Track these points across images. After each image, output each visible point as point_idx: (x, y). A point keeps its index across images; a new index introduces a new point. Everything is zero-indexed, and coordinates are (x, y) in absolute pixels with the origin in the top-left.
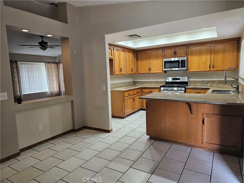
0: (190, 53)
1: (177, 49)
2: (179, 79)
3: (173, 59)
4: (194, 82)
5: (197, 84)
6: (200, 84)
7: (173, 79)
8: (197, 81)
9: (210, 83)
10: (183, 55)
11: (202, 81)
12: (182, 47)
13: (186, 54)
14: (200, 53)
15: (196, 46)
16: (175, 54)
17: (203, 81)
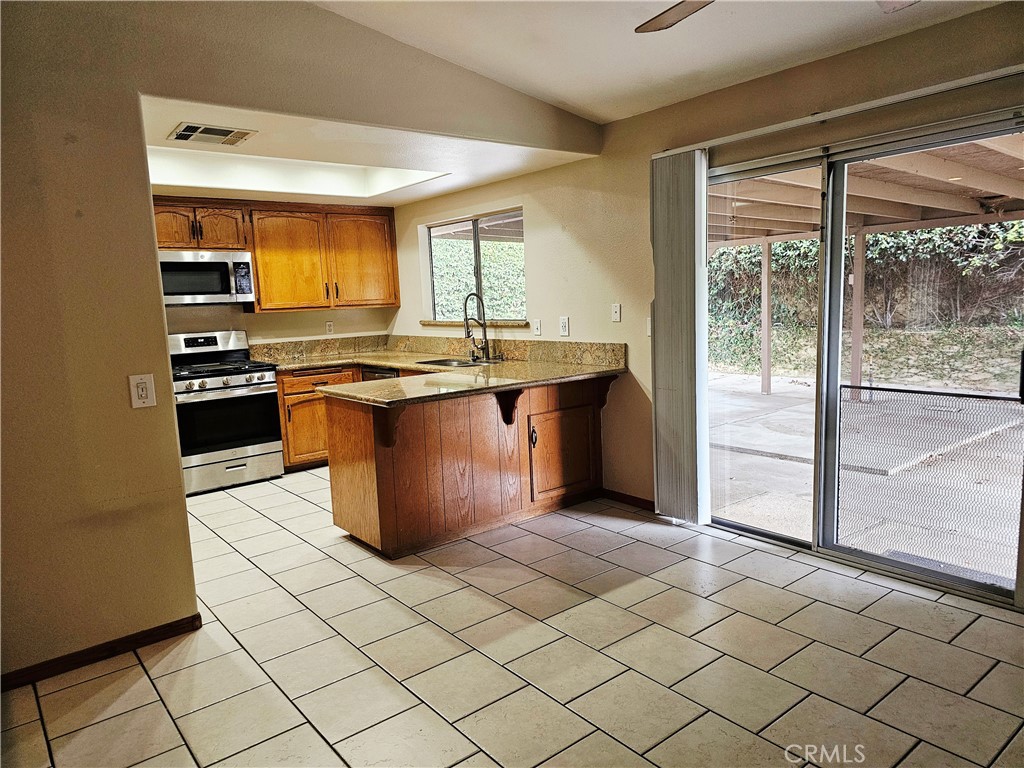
0: (257, 239)
1: (203, 215)
2: (213, 341)
3: (188, 256)
4: (265, 350)
5: (277, 356)
6: (286, 357)
7: (189, 343)
8: (278, 346)
9: (319, 349)
10: (232, 241)
11: (293, 345)
12: (224, 211)
13: (242, 238)
14: (291, 242)
15: (275, 214)
16: (196, 235)
17: (296, 343)
